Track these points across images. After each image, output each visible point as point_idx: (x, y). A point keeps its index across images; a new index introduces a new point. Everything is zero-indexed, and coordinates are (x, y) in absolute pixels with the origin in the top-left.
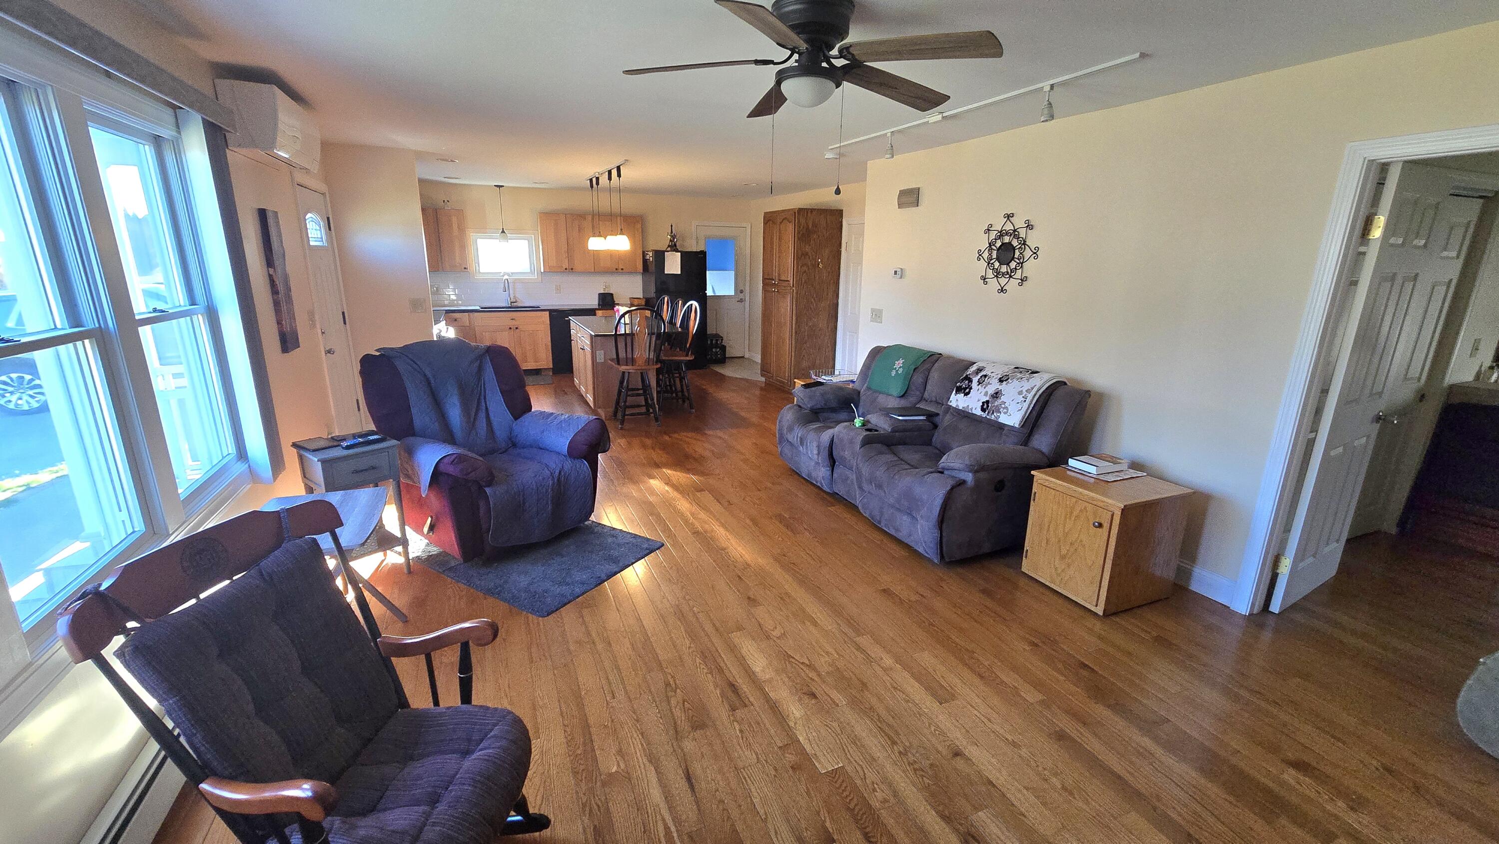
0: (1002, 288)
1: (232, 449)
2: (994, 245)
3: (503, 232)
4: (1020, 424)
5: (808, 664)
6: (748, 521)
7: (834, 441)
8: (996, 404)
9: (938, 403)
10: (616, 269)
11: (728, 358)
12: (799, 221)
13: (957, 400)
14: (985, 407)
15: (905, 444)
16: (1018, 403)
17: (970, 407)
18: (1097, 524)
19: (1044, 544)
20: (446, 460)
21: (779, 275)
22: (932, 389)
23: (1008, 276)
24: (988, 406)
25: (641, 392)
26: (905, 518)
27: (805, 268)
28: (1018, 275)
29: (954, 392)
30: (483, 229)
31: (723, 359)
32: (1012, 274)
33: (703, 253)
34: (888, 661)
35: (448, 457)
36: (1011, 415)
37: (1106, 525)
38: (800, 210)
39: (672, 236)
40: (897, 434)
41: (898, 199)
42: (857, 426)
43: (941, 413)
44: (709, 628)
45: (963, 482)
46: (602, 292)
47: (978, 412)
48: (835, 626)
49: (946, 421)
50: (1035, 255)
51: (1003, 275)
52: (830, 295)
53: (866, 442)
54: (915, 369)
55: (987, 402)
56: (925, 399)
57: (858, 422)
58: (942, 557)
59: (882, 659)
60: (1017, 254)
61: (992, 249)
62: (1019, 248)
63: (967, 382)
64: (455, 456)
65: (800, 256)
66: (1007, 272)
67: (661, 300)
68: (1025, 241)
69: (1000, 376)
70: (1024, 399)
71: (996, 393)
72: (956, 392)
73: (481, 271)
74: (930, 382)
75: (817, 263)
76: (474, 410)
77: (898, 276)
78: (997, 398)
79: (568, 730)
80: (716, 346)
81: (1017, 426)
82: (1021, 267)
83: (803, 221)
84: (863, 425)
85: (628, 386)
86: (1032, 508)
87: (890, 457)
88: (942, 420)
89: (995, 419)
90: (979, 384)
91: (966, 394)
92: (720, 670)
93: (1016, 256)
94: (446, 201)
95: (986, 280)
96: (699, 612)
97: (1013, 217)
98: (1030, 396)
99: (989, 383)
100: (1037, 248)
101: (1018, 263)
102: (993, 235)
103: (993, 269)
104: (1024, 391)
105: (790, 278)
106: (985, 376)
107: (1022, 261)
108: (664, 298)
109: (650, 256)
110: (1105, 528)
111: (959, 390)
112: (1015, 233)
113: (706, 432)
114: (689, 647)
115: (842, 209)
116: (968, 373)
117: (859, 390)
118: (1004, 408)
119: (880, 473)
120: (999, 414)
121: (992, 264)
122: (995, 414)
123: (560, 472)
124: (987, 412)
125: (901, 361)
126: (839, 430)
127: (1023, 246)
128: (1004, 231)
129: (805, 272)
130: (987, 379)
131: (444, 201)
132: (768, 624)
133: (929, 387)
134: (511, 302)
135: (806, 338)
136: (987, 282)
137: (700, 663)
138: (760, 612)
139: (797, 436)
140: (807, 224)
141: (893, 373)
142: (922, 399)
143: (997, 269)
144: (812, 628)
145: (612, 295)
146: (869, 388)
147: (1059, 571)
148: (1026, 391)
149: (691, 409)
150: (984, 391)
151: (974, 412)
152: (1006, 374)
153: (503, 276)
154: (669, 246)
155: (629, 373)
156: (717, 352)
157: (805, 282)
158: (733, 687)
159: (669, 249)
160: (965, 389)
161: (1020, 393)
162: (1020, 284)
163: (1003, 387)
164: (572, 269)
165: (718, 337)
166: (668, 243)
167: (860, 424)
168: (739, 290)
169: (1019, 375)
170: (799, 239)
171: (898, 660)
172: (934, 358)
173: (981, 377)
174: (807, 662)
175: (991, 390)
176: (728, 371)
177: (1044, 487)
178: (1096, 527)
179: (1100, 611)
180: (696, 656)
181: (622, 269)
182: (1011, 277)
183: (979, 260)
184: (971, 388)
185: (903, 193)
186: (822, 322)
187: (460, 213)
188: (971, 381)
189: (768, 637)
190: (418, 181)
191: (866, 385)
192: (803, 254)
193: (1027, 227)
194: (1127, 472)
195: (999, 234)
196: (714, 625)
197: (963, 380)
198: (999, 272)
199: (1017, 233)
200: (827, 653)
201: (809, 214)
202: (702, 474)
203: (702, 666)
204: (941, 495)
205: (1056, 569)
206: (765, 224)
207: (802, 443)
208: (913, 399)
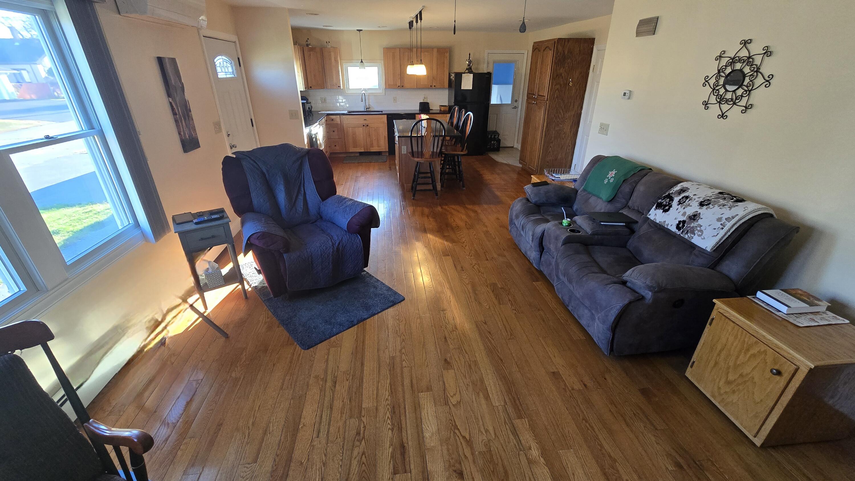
0: (723, 114)
1: (131, 221)
2: (723, 72)
3: (362, 62)
4: (712, 249)
5: (468, 439)
6: (469, 287)
7: (545, 233)
8: (692, 225)
9: (638, 212)
10: (431, 86)
11: (501, 147)
12: (557, 49)
13: (656, 215)
14: (681, 225)
15: (602, 244)
16: (715, 229)
17: (666, 223)
18: (775, 371)
19: (712, 363)
20: (254, 236)
21: (539, 91)
22: (636, 200)
23: (732, 103)
24: (683, 226)
25: (429, 175)
26: (586, 311)
27: (558, 87)
28: (743, 102)
29: (654, 207)
30: (351, 60)
31: (497, 148)
32: (737, 101)
33: (489, 74)
34: (535, 453)
35: (256, 234)
36: (704, 238)
37: (786, 376)
38: (560, 40)
39: (469, 62)
40: (596, 236)
41: (637, 28)
42: (564, 225)
43: (640, 221)
44: (407, 382)
45: (643, 298)
46: (422, 101)
47: (674, 229)
48: (503, 403)
49: (643, 229)
50: (767, 83)
51: (726, 102)
52: (576, 107)
53: (567, 241)
54: (624, 181)
55: (684, 222)
56: (628, 207)
57: (566, 222)
58: (612, 350)
59: (530, 448)
60: (747, 80)
61: (720, 76)
62: (751, 75)
63: (668, 199)
64: (261, 233)
65: (555, 77)
66: (732, 99)
67: (454, 109)
68: (758, 69)
69: (701, 200)
70: (721, 227)
71: (695, 216)
72: (656, 207)
73: (350, 88)
74: (635, 194)
75: (568, 82)
76: (295, 194)
77: (626, 97)
78: (694, 220)
79: (277, 460)
80: (494, 139)
81: (709, 249)
82: (749, 94)
83: (560, 48)
84: (569, 225)
85: (419, 170)
86: (706, 330)
87: (584, 258)
88: (639, 229)
89: (688, 239)
90: (679, 204)
91: (665, 211)
92: (400, 429)
93: (745, 83)
94: (328, 42)
95: (708, 105)
96: (406, 367)
97: (750, 43)
98: (729, 225)
99: (689, 205)
100: (771, 76)
101: (746, 91)
102: (724, 61)
103: (717, 95)
104: (724, 219)
105: (546, 94)
106: (687, 197)
107: (750, 88)
108: (455, 108)
109: (453, 76)
110: (784, 377)
111: (659, 206)
112: (749, 60)
113: (467, 206)
114: (387, 400)
115: (594, 37)
116: (671, 192)
117: (578, 189)
118: (699, 231)
119: (573, 270)
120: (693, 236)
121: (718, 90)
122: (689, 234)
123: (339, 243)
124: (681, 231)
125: (614, 172)
126: (550, 226)
127: (755, 74)
128: (737, 58)
129: (558, 89)
130: (688, 200)
131: (327, 42)
132: (451, 389)
133: (633, 198)
134: (367, 108)
135: (553, 139)
136: (708, 107)
137: (388, 418)
138: (449, 376)
139: (521, 223)
140: (564, 51)
141: (606, 181)
142: (625, 206)
143: (721, 96)
144: (483, 401)
145: (428, 103)
146: (584, 190)
147: (722, 392)
148: (726, 219)
149: (463, 187)
150: (682, 211)
151: (669, 227)
152: (708, 198)
153: (362, 91)
154: (467, 69)
155: (420, 163)
156: (495, 144)
157: (557, 97)
158: (403, 447)
159: (467, 71)
160: (666, 206)
161: (719, 220)
162: (744, 111)
163: (703, 211)
164: (403, 86)
165: (496, 133)
166: (466, 67)
167: (567, 224)
168: (515, 100)
169: (722, 202)
170: (555, 63)
171: (544, 453)
172: (644, 172)
173: (683, 198)
174: (468, 437)
175: (690, 211)
176: (500, 158)
177: (724, 317)
178: (774, 374)
179: (758, 442)
180: (388, 409)
181: (435, 86)
182: (735, 103)
183: (704, 85)
184: (671, 206)
185: (642, 23)
186: (567, 128)
187: (336, 49)
188: (672, 199)
189: (446, 403)
190: (291, 28)
191: (583, 187)
192: (557, 75)
193: (765, 53)
194: (824, 315)
195: (731, 61)
196: (411, 381)
197: (665, 198)
198: (723, 99)
199: (751, 60)
200: (487, 431)
201: (566, 43)
202: (452, 241)
203: (389, 421)
204: (618, 307)
205: (719, 388)
206: (533, 51)
207: (523, 229)
208: (619, 205)
